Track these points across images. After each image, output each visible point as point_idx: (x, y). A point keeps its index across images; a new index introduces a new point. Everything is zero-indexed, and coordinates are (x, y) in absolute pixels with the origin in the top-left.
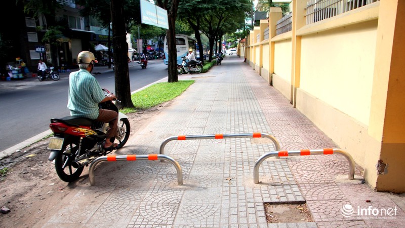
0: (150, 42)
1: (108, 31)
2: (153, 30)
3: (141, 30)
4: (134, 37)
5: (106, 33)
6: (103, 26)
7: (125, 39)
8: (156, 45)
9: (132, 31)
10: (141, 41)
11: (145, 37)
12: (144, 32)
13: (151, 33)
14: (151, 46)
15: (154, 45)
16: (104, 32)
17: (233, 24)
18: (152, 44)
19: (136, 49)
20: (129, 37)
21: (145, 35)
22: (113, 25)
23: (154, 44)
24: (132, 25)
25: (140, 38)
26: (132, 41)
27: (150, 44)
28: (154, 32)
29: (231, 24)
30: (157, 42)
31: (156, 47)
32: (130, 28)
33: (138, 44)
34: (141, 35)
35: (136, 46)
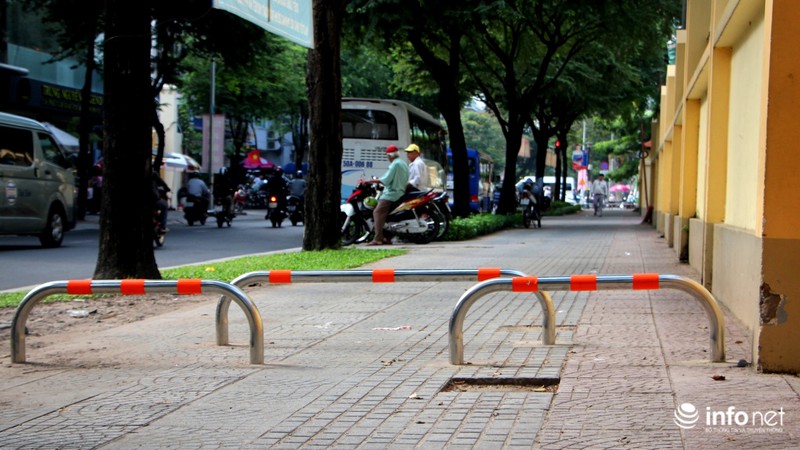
0: (259, 135)
1: (83, 69)
2: (273, 79)
3: (222, 79)
4: (190, 102)
5: (76, 79)
6: (65, 47)
7: (154, 107)
8: (287, 151)
9: (186, 77)
10: (219, 123)
11: (240, 108)
12: (233, 84)
13: (264, 94)
14: (262, 154)
15: (279, 152)
16: (66, 74)
17: (611, 68)
18: (271, 144)
19: (199, 159)
20: (170, 104)
21: (241, 98)
22: (105, 46)
23: (277, 146)
24: (184, 53)
25: (218, 112)
26: (182, 125)
27: (262, 145)
28: (276, 90)
29: (600, 68)
30: (289, 137)
31: (286, 158)
32: (174, 62)
33: (205, 136)
34: (220, 100)
35: (199, 148)
